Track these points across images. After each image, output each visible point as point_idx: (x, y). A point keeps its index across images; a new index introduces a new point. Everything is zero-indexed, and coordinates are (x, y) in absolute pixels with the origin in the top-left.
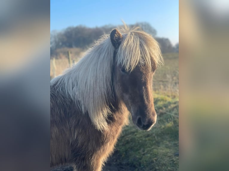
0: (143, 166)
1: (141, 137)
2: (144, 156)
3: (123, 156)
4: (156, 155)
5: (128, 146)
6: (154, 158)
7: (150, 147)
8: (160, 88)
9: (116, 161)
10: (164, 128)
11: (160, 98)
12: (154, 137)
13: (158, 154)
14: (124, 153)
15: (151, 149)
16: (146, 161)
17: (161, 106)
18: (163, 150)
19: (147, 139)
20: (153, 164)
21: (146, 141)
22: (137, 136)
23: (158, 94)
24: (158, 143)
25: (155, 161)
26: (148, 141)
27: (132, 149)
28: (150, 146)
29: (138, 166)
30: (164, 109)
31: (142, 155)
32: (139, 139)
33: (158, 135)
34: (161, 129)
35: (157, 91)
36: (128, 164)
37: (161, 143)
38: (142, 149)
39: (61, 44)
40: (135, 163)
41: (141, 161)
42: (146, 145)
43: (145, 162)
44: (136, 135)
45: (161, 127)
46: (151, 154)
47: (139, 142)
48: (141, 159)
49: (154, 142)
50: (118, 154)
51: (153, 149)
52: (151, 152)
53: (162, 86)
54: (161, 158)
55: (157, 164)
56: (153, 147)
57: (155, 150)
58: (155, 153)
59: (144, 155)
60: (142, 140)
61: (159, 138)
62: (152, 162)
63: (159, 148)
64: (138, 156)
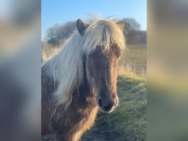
0: (125, 134)
1: (125, 111)
2: (127, 127)
3: (110, 126)
4: (137, 126)
5: (114, 118)
6: (135, 128)
7: (132, 120)
8: (142, 72)
9: (104, 130)
10: (143, 104)
11: (141, 80)
12: (136, 111)
13: (138, 125)
14: (111, 124)
15: (132, 121)
16: (128, 130)
17: (142, 86)
18: (142, 122)
19: (129, 113)
20: (134, 133)
21: (128, 114)
22: (122, 110)
23: (140, 76)
24: (139, 117)
25: (135, 131)
26: (130, 115)
27: (117, 120)
28: (132, 118)
29: (121, 135)
30: (144, 88)
31: (125, 126)
32: (123, 113)
33: (139, 110)
34: (142, 105)
35: (139, 75)
36: (114, 133)
37: (141, 116)
38: (125, 121)
39: (62, 35)
40: (119, 132)
41: (124, 130)
42: (129, 118)
43: (127, 132)
44: (120, 110)
45: (141, 103)
46: (133, 125)
47: (123, 115)
48: (124, 129)
49: (135, 115)
50: (106, 125)
51: (134, 121)
52: (133, 124)
53: (143, 70)
54: (141, 128)
55: (137, 133)
56: (134, 120)
57: (136, 122)
58: (136, 125)
59: (127, 125)
60: (125, 113)
61: (140, 112)
62: (133, 131)
63: (140, 120)
64: (122, 127)
